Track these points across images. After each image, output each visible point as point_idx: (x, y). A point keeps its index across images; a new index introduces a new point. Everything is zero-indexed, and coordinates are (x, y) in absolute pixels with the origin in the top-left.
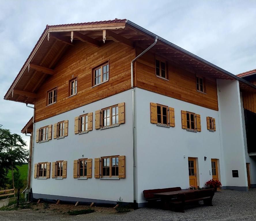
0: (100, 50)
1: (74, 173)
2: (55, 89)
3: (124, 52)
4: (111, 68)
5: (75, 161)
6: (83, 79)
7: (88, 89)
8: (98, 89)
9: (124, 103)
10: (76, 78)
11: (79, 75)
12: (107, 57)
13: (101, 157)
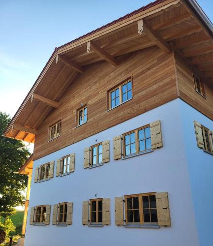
0: (118, 68)
1: (84, 218)
2: (59, 122)
3: (156, 61)
4: (134, 85)
5: (84, 202)
6: (95, 104)
7: (102, 114)
8: (117, 111)
9: (160, 121)
10: (86, 105)
11: (89, 102)
12: (129, 73)
13: (125, 196)
